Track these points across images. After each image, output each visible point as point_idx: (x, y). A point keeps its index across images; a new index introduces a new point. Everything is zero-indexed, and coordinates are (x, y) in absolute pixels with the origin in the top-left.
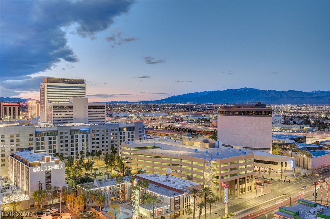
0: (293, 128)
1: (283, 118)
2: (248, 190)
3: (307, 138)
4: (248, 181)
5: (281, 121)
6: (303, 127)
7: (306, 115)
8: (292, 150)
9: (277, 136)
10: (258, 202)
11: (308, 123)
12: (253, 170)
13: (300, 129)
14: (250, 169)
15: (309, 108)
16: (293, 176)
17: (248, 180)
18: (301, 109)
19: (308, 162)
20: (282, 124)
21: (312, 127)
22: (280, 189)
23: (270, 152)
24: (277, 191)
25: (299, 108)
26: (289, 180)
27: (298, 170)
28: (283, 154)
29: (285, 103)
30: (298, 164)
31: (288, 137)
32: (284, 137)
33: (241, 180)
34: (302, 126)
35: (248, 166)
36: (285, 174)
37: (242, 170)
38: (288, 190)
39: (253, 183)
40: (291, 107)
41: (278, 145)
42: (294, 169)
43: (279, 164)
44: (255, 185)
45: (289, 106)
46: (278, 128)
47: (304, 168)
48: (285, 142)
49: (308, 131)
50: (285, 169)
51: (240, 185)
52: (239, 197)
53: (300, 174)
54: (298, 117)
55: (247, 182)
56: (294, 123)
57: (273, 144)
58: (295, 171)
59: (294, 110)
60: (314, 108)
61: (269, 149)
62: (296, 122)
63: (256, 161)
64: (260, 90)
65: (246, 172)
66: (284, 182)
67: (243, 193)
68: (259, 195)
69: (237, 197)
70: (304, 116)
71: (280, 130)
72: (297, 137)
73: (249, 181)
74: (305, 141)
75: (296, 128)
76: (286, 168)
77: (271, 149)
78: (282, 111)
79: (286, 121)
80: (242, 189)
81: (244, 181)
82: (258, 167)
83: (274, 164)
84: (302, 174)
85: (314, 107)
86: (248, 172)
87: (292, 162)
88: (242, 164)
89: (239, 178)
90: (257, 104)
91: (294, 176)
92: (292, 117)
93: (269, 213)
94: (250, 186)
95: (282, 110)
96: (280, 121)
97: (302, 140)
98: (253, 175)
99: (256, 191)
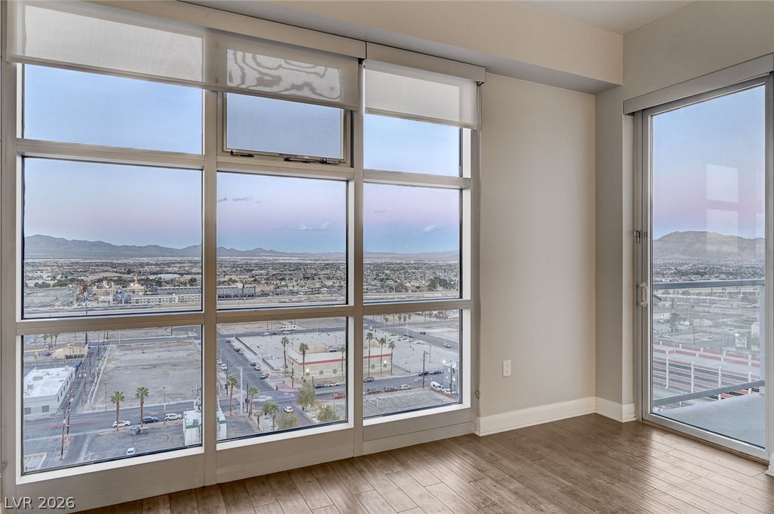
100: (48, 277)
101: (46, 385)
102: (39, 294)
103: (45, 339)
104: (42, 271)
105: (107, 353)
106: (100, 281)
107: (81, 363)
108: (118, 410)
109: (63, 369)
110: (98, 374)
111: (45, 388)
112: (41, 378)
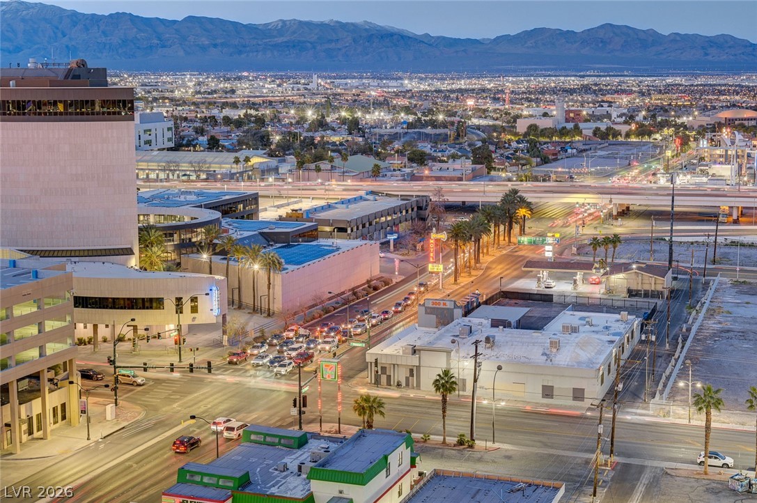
0: (210, 163)
1: (171, 124)
2: (55, 422)
3: (260, 200)
4: (52, 386)
5: (166, 139)
6: (247, 160)
7: (252, 112)
8: (212, 247)
9: (153, 197)
10: (97, 462)
11: (262, 141)
12: (69, 341)
13: (235, 166)
14: (57, 335)
15: (263, 86)
16: (218, 344)
17: (51, 380)
18: (233, 91)
19: (269, 288)
20: (168, 149)
21: (277, 156)
22: (175, 401)
23: (133, 262)
24: (164, 409)
25: (228, 85)
26: (209, 363)
27: (238, 320)
28: (179, 264)
29: (177, 68)
30: (236, 297)
31: (193, 198)
32: (182, 198)
33: (25, 385)
34: (242, 155)
35: (50, 325)
36: (191, 340)
37: (26, 343)
38: (206, 398)
39: (75, 390)
40: (199, 84)
41: (161, 233)
42: (224, 317)
43: (170, 304)
44: (84, 398)
45: (190, 80)
46: (153, 165)
47: (255, 310)
48: (187, 220)
49: (264, 172)
50: (191, 323)
51: (20, 404)
52: (19, 453)
53: (245, 334)
54: (227, 120)
55: (51, 391)
56: (214, 144)
57: (140, 229)
58: (228, 325)
59: (209, 94)
60: (279, 85)
61: (129, 252)
62: (219, 140)
63: (81, 302)
64: (74, 14)
65: (42, 348)
66: (191, 371)
67: (36, 434)
68: (98, 433)
69: (11, 454)
70: (246, 115)
71: (162, 176)
72: (227, 197)
73: (56, 384)
74: (257, 211)
75: (222, 163)
76: (194, 319)
77: (136, 250)
78: (164, 98)
79: (182, 138)
80: (30, 419)
81: (37, 387)
82: (90, 326)
83: (151, 308)
84: (253, 335)
85: (278, 82)
86: (52, 348)
87: (215, 293)
88: (25, 320)
89: (14, 379)
90: (70, 70)
91: (225, 343)
92: (204, 120)
93: (141, 498)
94: (63, 406)
95: (167, 94)
96: (160, 139)
97: (244, 208)
98: (71, 361)
99: (88, 421)
100: (621, 116)
101: (582, 345)
102: (600, 153)
103: (595, 249)
104: (610, 104)
105: (710, 293)
106: (716, 127)
107: (654, 310)
108: (708, 428)
109: (617, 316)
110: (685, 340)
111: (581, 352)
112: (575, 330)
